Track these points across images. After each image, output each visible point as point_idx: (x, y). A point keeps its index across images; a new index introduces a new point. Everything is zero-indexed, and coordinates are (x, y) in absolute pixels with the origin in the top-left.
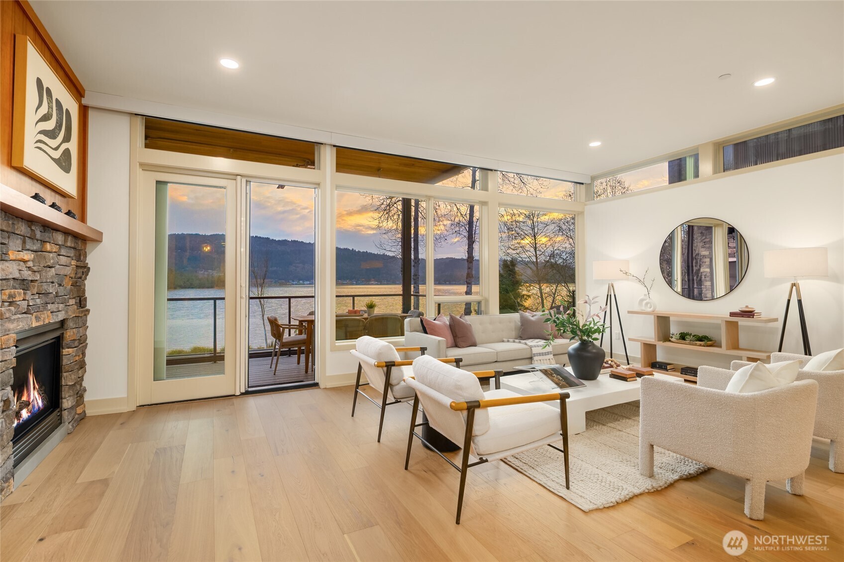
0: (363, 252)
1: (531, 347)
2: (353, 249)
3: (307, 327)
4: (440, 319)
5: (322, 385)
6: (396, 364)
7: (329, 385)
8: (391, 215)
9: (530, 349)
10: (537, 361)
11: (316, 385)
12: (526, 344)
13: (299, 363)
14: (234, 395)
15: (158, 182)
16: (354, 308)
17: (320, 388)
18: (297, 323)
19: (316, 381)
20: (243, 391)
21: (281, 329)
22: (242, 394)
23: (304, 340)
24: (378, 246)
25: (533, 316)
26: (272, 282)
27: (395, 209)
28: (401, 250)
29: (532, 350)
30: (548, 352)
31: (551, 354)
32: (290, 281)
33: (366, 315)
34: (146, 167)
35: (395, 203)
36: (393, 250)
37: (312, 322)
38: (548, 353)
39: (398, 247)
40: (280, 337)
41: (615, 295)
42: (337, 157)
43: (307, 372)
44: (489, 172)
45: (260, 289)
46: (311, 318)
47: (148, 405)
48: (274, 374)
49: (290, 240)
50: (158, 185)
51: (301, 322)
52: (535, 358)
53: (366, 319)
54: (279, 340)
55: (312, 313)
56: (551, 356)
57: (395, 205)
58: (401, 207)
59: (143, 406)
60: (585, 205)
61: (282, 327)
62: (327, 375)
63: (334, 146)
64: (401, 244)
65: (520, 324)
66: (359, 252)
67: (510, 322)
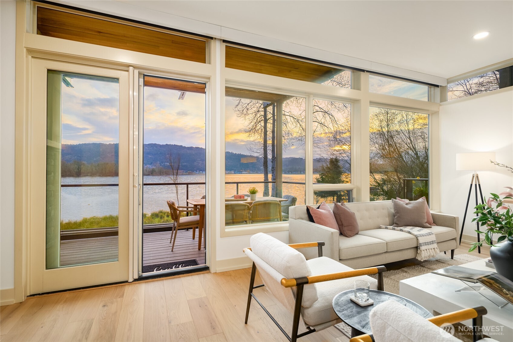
0: (238, 154)
1: (417, 237)
2: (232, 152)
3: (200, 210)
4: (323, 207)
5: (212, 270)
6: (309, 281)
7: (219, 269)
8: (257, 129)
9: (416, 239)
10: (424, 250)
11: (206, 269)
12: (409, 233)
13: (194, 238)
14: (127, 282)
15: (49, 71)
16: (237, 193)
17: (210, 272)
18: (193, 206)
19: (208, 264)
20: (136, 277)
21: (178, 212)
22: (135, 280)
23: (198, 221)
24: (249, 149)
25: (406, 204)
26: (184, 172)
27: (260, 126)
28: (263, 152)
29: (417, 239)
30: (432, 241)
31: (435, 243)
32: (195, 171)
33: (249, 200)
34: (35, 54)
35: (260, 122)
36: (258, 151)
37: (203, 206)
38: (432, 243)
39: (261, 150)
40: (177, 219)
41: (479, 185)
42: (226, 56)
43: (199, 249)
44: (362, 73)
45: (175, 176)
46: (203, 202)
47: (39, 294)
48: (172, 251)
49: (195, 147)
50: (50, 74)
51: (196, 206)
52: (423, 248)
53: (250, 203)
54: (176, 221)
55: (204, 197)
56: (435, 245)
57: (260, 123)
58: (264, 125)
59: (34, 295)
60: (440, 105)
61: (178, 210)
62: (217, 260)
63: (224, 41)
64: (263, 148)
65: (393, 211)
66: (236, 154)
67: (383, 209)
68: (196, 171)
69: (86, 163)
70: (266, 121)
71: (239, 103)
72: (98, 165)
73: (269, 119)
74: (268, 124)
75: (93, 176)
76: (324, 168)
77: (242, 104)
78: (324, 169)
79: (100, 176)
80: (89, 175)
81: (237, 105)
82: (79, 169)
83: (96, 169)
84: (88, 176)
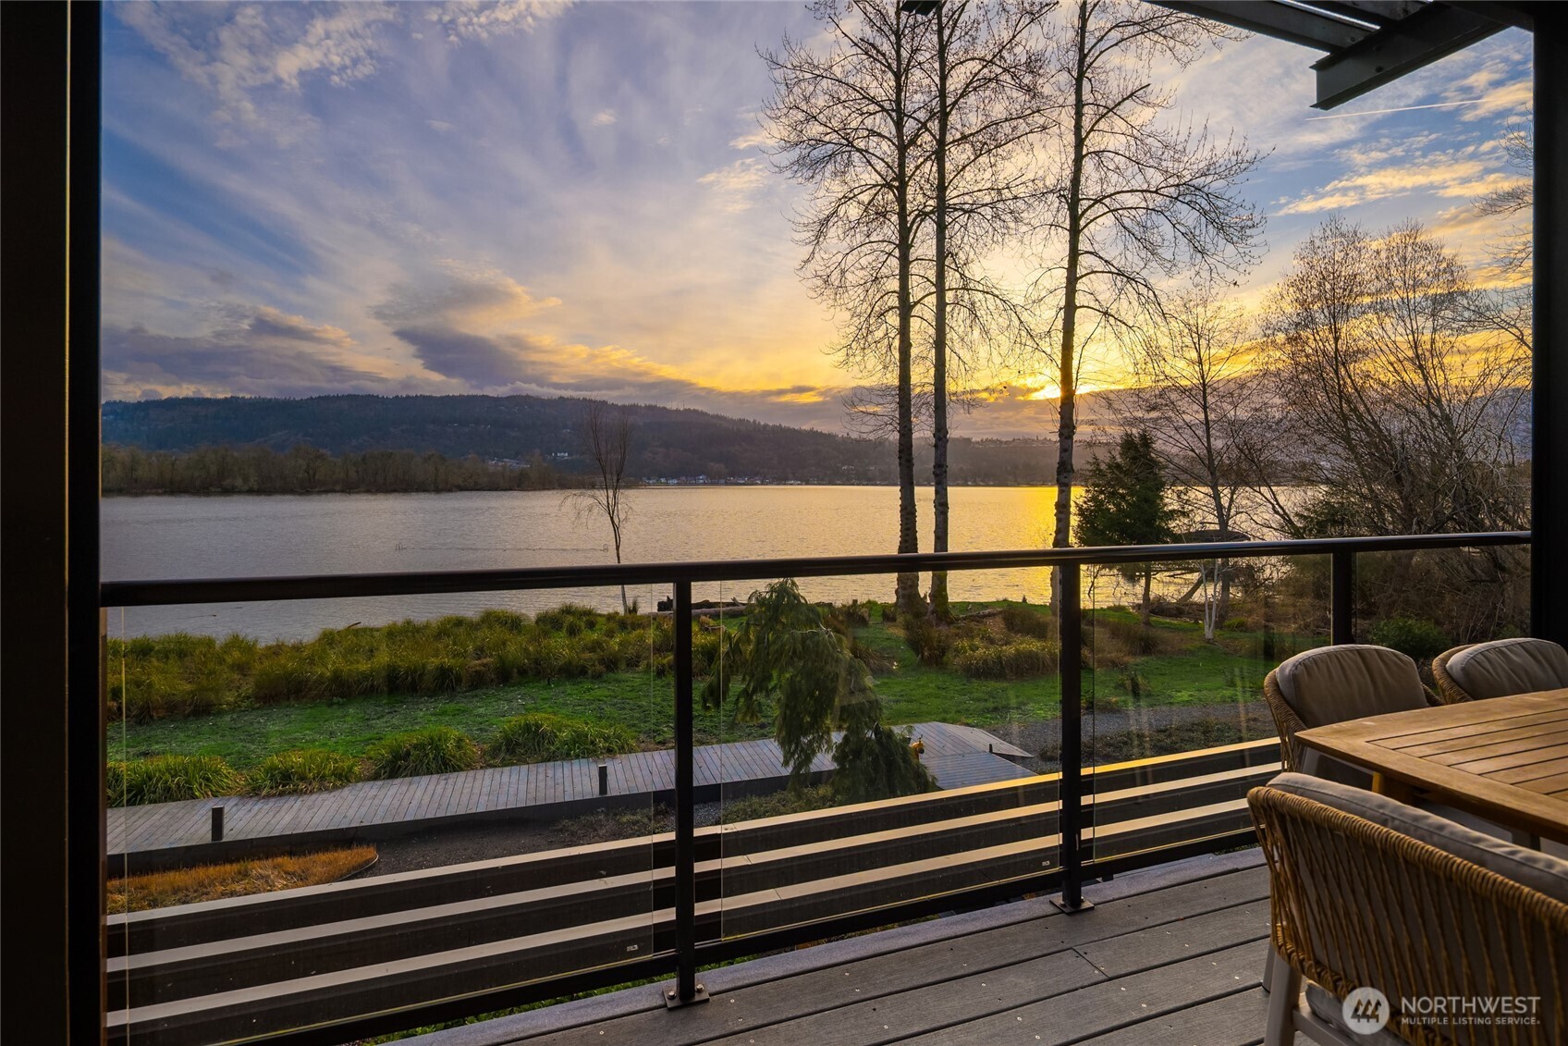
0: (774, 426)
2: (754, 421)
68: (649, 479)
69: (329, 453)
70: (905, 309)
71: (813, 253)
72: (364, 459)
73: (916, 303)
74: (912, 319)
75: (350, 493)
76: (1103, 467)
77: (826, 256)
78: (1100, 471)
79: (368, 491)
80: (337, 488)
81: (807, 261)
82: (311, 472)
83: (357, 472)
84: (335, 491)
